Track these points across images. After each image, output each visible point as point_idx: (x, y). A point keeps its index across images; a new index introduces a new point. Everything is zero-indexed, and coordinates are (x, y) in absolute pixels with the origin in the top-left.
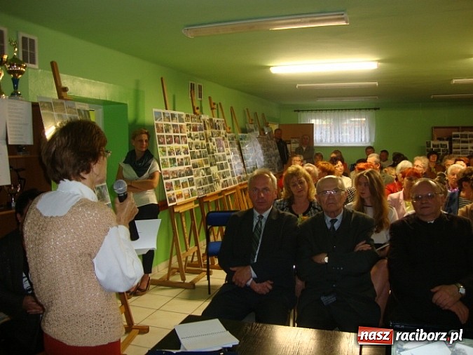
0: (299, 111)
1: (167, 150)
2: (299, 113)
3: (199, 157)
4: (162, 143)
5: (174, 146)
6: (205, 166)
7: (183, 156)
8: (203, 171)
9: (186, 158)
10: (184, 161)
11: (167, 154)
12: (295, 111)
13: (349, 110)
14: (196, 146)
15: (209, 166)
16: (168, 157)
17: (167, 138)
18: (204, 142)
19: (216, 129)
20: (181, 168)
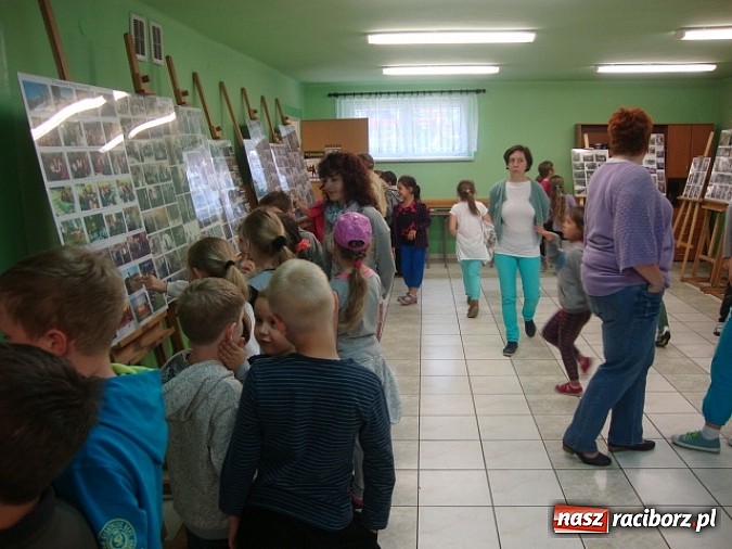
0: (336, 95)
1: (77, 193)
2: (338, 100)
3: (156, 203)
4: (58, 177)
5: (95, 181)
6: (172, 225)
7: (120, 206)
8: (166, 236)
9: (129, 211)
10: (126, 220)
11: (77, 205)
12: (330, 95)
13: (430, 92)
14: (147, 175)
15: (181, 223)
16: (80, 214)
17: (72, 161)
18: (166, 163)
19: (187, 132)
20: (120, 239)
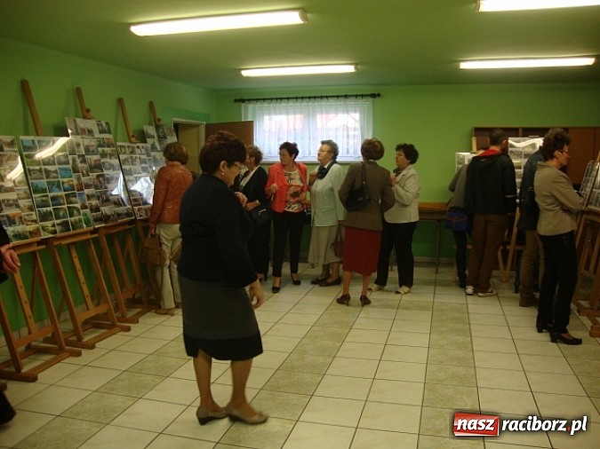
0: (243, 101)
2: (243, 105)
12: (236, 101)
13: (327, 97)
